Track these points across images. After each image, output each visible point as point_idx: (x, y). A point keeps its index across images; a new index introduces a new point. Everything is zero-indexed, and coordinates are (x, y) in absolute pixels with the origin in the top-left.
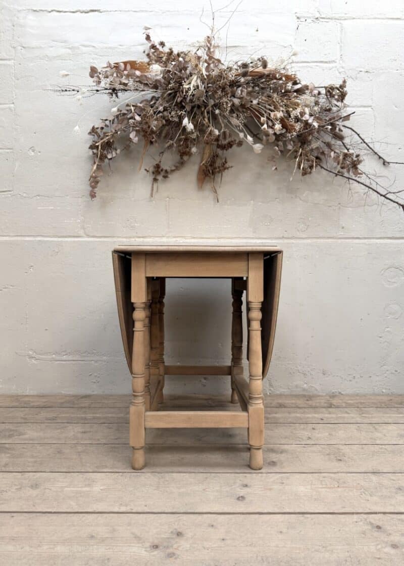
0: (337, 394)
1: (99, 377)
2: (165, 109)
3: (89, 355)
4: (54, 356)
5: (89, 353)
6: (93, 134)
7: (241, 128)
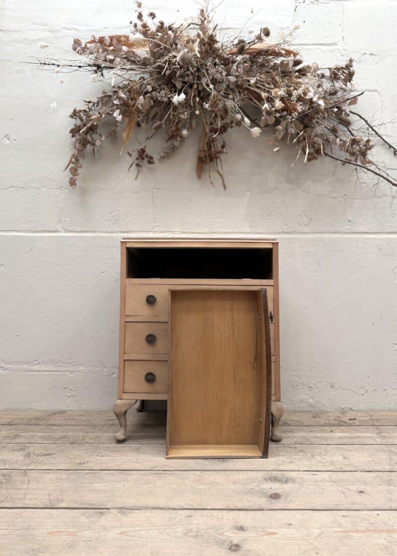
0: (348, 409)
1: (74, 390)
2: (154, 89)
3: (64, 365)
4: (24, 365)
5: (64, 363)
6: (75, 117)
7: (237, 109)
